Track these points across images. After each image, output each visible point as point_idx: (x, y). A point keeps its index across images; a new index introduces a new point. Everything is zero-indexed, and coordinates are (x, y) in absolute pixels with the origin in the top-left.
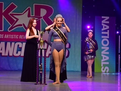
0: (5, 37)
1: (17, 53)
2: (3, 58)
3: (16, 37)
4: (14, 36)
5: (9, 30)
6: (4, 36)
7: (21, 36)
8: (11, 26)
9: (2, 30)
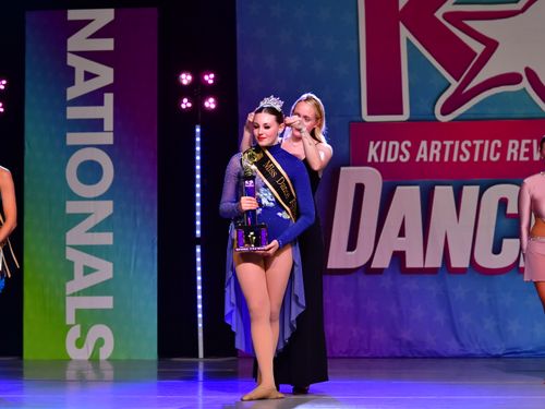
0: (422, 155)
1: (497, 249)
2: (412, 284)
3: (489, 150)
4: (472, 149)
5: (445, 112)
6: (413, 150)
7: (516, 142)
8: (455, 85)
9: (401, 113)
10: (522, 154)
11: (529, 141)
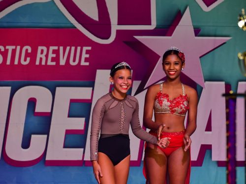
1: (26, 144)
3: (20, 55)
4: (5, 54)
7: (45, 49)
10: (49, 59)
11: (56, 48)
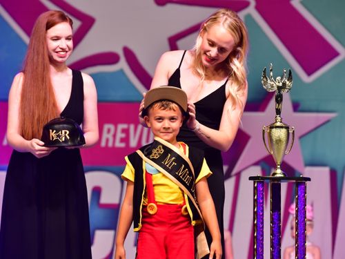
7: (112, 127)
10: (118, 140)
11: (125, 126)
